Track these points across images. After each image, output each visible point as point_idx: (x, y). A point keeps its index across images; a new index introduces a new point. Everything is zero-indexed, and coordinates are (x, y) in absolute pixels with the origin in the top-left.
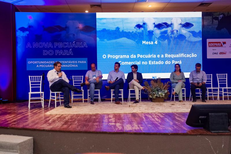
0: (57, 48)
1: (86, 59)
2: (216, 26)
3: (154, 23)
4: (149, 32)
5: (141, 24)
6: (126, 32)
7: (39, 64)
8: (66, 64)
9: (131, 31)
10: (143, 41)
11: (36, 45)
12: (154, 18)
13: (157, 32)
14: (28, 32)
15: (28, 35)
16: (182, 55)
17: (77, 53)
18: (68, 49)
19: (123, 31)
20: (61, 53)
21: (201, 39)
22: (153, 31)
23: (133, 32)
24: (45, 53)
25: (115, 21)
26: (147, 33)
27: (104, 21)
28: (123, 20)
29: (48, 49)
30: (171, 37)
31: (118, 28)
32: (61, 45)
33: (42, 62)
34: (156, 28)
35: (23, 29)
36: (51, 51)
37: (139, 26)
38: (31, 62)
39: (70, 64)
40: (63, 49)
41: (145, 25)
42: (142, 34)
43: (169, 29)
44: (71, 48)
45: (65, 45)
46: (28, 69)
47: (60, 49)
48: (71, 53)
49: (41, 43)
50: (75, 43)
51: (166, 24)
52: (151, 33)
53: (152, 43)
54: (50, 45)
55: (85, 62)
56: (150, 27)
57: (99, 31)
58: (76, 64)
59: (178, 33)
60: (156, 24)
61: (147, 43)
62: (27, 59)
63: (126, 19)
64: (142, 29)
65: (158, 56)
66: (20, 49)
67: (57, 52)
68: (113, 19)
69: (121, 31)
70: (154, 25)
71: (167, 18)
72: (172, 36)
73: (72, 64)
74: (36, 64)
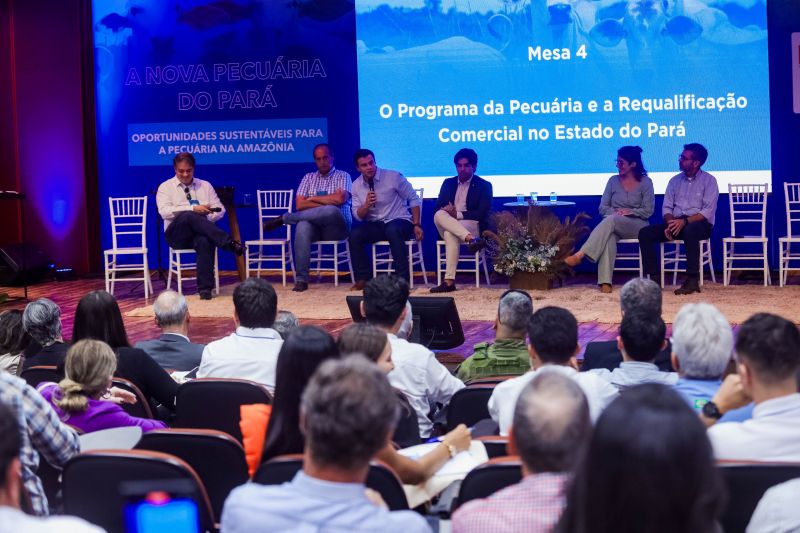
0: (225, 84)
1: (324, 121)
4: (552, 9)
6: (463, 15)
7: (166, 144)
8: (253, 141)
9: (483, 12)
10: (530, 49)
11: (156, 75)
13: (587, 10)
14: (128, 32)
15: (129, 40)
16: (688, 101)
17: (290, 105)
18: (259, 85)
19: (452, 11)
20: (232, 99)
21: (764, 34)
22: (568, 8)
23: (490, 13)
24: (186, 101)
26: (547, 17)
29: (193, 88)
30: (642, 28)
31: (433, 2)
32: (234, 71)
33: (176, 137)
35: (113, 22)
36: (202, 94)
38: (142, 137)
39: (267, 141)
40: (243, 86)
42: (524, 19)
44: (269, 81)
45: (250, 71)
46: (135, 160)
47: (232, 87)
48: (269, 99)
49: (170, 68)
50: (285, 62)
52: (560, 15)
53: (567, 54)
54: (201, 73)
55: (319, 133)
57: (366, 15)
58: (286, 141)
59: (669, 11)
61: (547, 55)
62: (131, 127)
65: (593, 106)
66: (107, 91)
67: (223, 95)
69: (445, 11)
72: (646, 23)
73: (276, 140)
74: (158, 145)
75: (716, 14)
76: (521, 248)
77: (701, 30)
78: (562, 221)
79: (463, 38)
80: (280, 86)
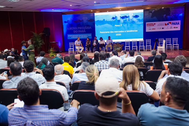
0: (79, 30)
1: (91, 34)
2: (151, 16)
3: (120, 16)
4: (118, 20)
5: (115, 17)
6: (107, 21)
7: (72, 37)
8: (83, 36)
9: (110, 21)
10: (115, 25)
11: (71, 28)
12: (121, 14)
13: (122, 20)
15: (67, 24)
17: (87, 32)
18: (83, 30)
19: (106, 21)
20: (81, 31)
21: (143, 23)
23: (111, 21)
24: (74, 32)
25: (103, 16)
26: (117, 21)
27: (98, 17)
28: (106, 16)
29: (75, 30)
30: (128, 22)
31: (104, 20)
32: (80, 28)
33: (73, 36)
34: (121, 19)
35: (65, 22)
36: (76, 31)
37: (113, 18)
38: (69, 36)
39: (84, 36)
40: (81, 30)
41: (116, 18)
42: (115, 22)
43: (127, 19)
44: (85, 29)
45: (82, 28)
46: (68, 38)
47: (80, 30)
48: (85, 31)
49: (72, 28)
50: (86, 27)
51: (126, 16)
52: (119, 21)
53: (119, 26)
54: (76, 28)
55: (91, 35)
56: (119, 18)
57: (96, 21)
58: (87, 36)
59: (132, 20)
60: (121, 16)
61: (117, 26)
62: (68, 35)
63: (108, 15)
64: (115, 19)
66: (65, 30)
67: (79, 31)
68: (102, 15)
69: (105, 21)
70: (120, 17)
71: (126, 14)
72: (129, 22)
73: (85, 36)
74: (71, 37)
75: (137, 21)
76: (117, 48)
77: (135, 22)
78: (121, 45)
79: (107, 24)
80: (86, 30)
